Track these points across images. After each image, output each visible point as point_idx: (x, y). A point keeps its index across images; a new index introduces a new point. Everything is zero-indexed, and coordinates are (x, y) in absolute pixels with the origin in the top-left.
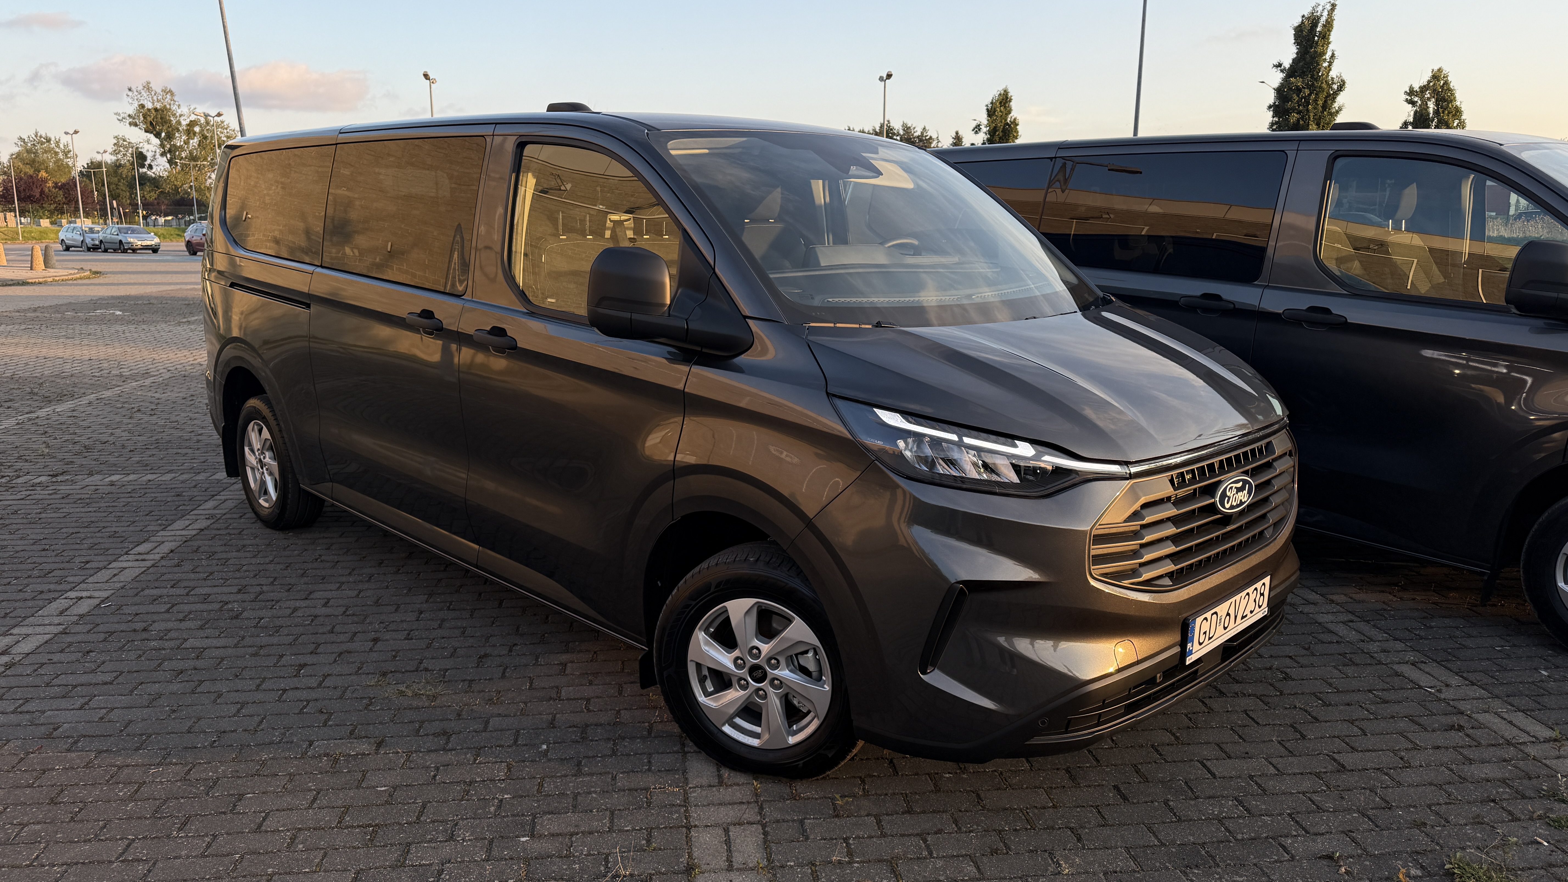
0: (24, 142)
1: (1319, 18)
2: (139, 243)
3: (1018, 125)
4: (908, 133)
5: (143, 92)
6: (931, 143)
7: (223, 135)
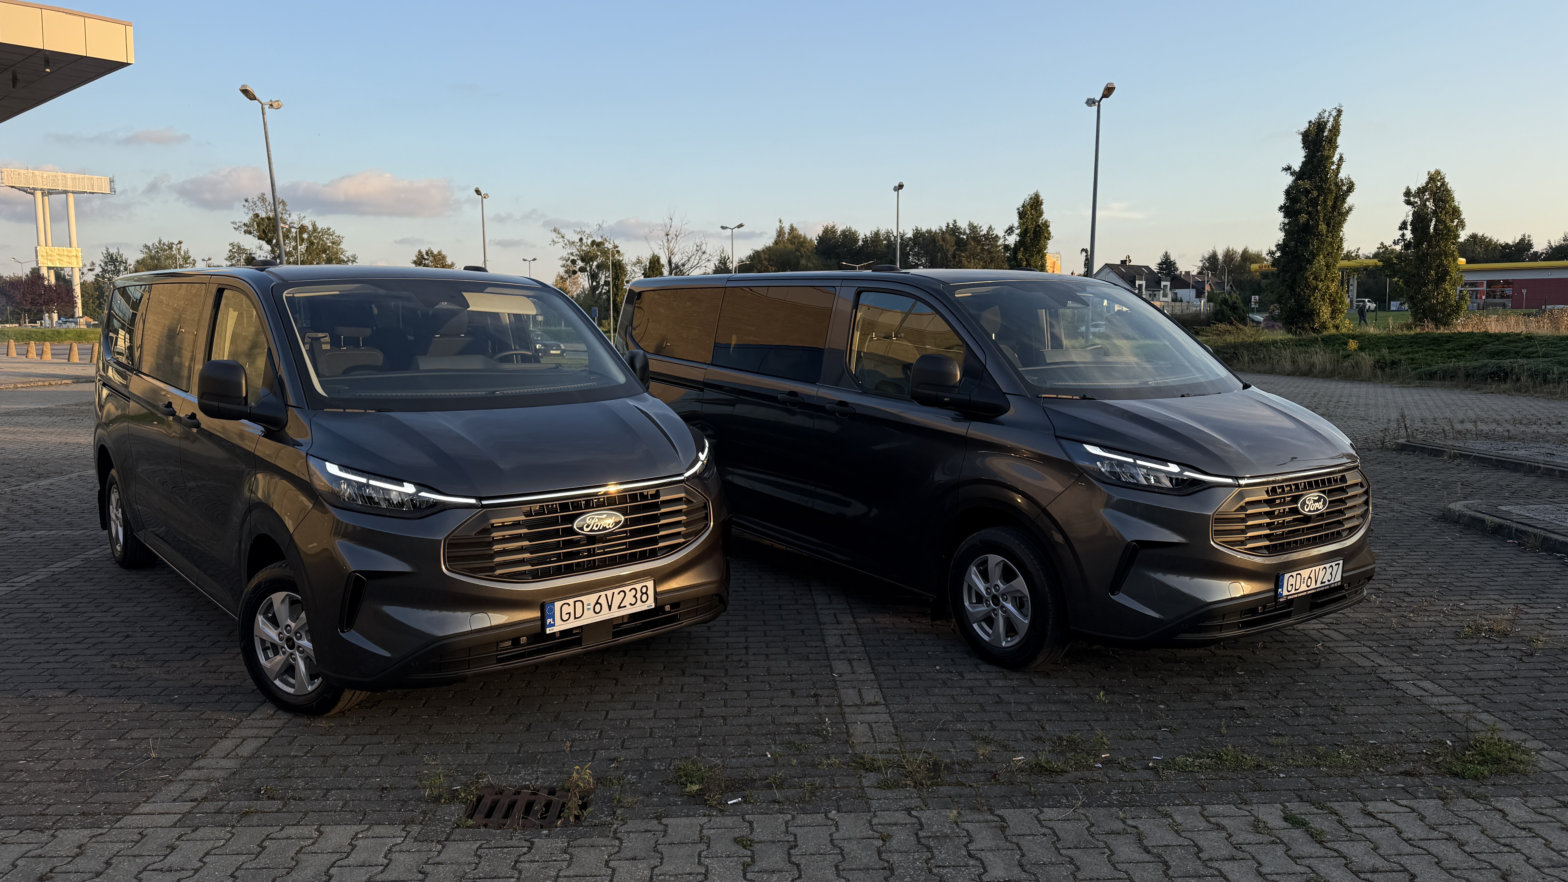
0: (149, 249)
1: (1326, 123)
3: (1049, 226)
4: (973, 232)
5: (258, 203)
6: (997, 241)
7: (328, 241)
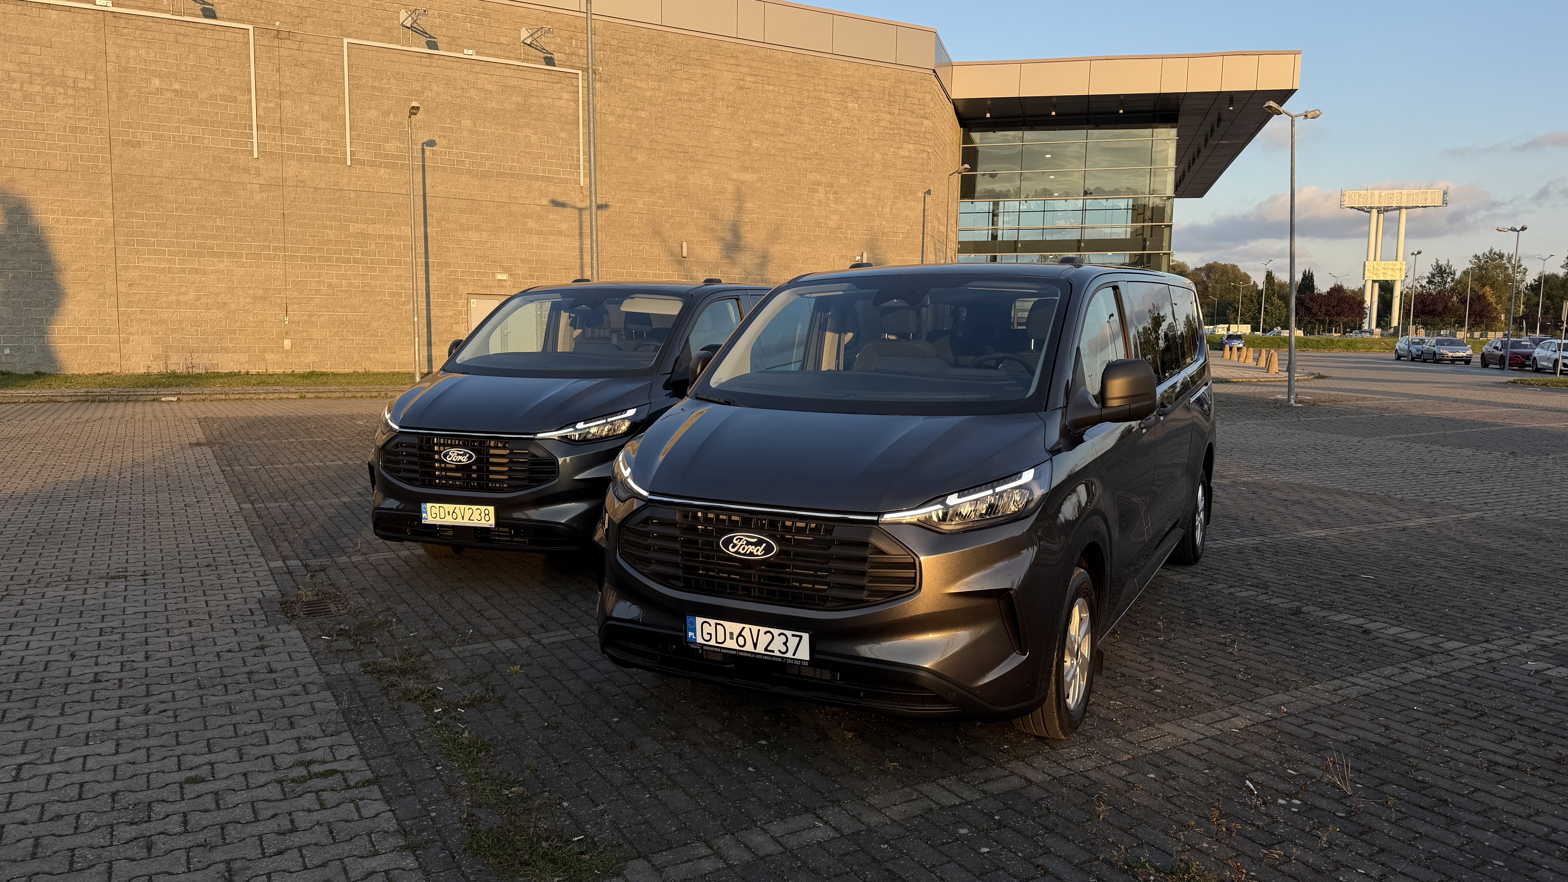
2: (1451, 354)
